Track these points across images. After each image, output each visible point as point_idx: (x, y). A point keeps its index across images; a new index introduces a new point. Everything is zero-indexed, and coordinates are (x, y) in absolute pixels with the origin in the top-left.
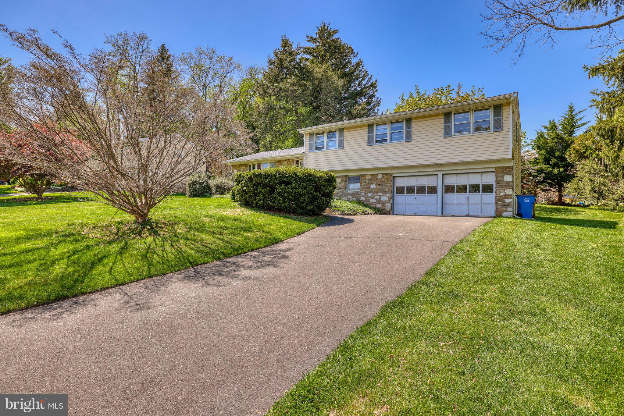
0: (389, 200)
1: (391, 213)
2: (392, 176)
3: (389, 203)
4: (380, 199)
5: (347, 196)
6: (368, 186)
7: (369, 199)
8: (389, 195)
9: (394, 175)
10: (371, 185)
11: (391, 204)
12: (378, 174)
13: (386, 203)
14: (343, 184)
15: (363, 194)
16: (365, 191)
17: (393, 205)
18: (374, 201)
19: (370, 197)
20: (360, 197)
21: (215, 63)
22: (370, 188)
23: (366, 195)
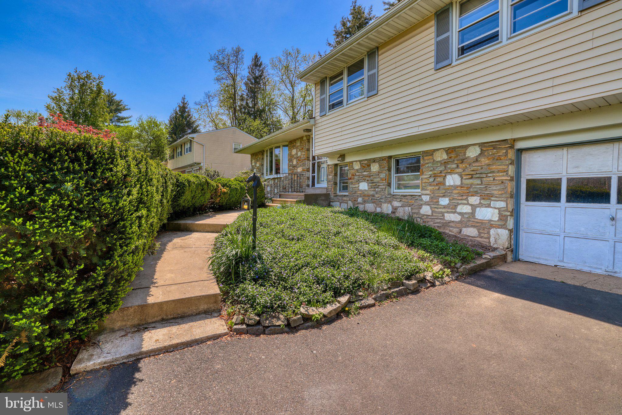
0: (502, 218)
1: (510, 258)
2: (512, 147)
3: (503, 227)
4: (473, 213)
5: (390, 202)
6: (439, 179)
7: (443, 214)
8: (502, 204)
9: (521, 145)
10: (449, 177)
11: (511, 231)
12: (467, 147)
13: (492, 226)
14: (383, 175)
15: (426, 198)
16: (433, 192)
17: (515, 232)
18: (457, 218)
19: (445, 207)
20: (420, 207)
21: (300, 62)
22: (444, 184)
23: (433, 202)
